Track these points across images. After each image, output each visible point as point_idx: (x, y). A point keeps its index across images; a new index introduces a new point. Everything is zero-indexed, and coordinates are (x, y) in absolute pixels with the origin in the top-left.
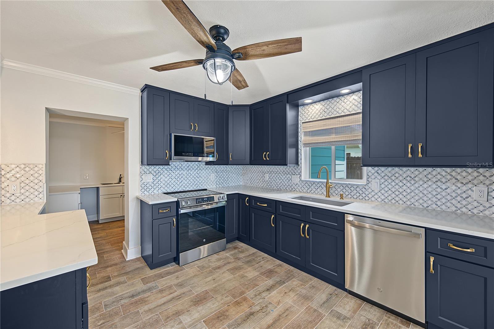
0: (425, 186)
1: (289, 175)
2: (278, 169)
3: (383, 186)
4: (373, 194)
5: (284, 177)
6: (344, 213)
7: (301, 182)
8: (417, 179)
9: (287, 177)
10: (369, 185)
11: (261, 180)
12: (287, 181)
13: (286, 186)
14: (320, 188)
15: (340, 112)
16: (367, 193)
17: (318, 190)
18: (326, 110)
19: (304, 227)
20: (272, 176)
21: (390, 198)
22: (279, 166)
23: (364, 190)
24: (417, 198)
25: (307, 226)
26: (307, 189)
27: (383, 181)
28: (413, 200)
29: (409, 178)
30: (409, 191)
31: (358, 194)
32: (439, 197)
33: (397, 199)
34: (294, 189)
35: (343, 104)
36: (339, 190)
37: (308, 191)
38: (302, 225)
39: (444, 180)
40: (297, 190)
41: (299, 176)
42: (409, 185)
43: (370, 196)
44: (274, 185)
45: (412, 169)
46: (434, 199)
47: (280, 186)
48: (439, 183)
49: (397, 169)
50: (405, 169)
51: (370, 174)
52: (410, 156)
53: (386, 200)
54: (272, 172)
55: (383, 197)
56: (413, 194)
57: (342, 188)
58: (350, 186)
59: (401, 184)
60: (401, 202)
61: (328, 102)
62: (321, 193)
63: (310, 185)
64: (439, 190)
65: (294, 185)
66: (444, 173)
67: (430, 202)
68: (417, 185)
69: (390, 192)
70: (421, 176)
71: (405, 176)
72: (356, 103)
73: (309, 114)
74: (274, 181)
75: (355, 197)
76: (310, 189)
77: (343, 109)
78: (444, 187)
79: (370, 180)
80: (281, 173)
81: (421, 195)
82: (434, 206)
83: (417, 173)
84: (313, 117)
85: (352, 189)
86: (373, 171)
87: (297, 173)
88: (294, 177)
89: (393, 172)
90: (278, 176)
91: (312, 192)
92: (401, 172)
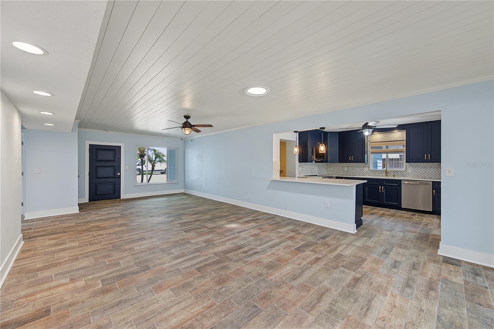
0: (430, 170)
1: (361, 168)
2: (354, 165)
3: (413, 171)
4: (408, 174)
5: (358, 169)
6: (401, 180)
7: (369, 171)
8: (427, 167)
9: (360, 169)
10: (407, 171)
11: (341, 171)
12: (360, 170)
13: (359, 173)
14: (381, 173)
15: (392, 139)
16: (406, 174)
17: (380, 174)
18: (384, 138)
19: (381, 188)
20: (350, 168)
21: (416, 175)
22: (355, 163)
23: (404, 173)
24: (427, 174)
25: (383, 187)
26: (373, 174)
27: (413, 168)
28: (425, 176)
29: (424, 167)
30: (424, 172)
31: (401, 175)
32: (435, 173)
33: (419, 175)
34: (365, 175)
35: (393, 136)
36: (392, 173)
37: (374, 175)
38: (380, 187)
39: (437, 167)
40: (367, 175)
41: (368, 168)
42: (424, 170)
43: (407, 175)
44: (351, 173)
45: (425, 163)
46: (434, 175)
47: (355, 173)
48: (435, 169)
49: (419, 163)
50: (422, 163)
51: (407, 166)
52: (426, 159)
53: (414, 176)
54: (350, 167)
55: (413, 175)
56: (425, 173)
57: (393, 172)
58: (397, 172)
59: (420, 169)
60: (421, 176)
61: (385, 134)
62: (381, 175)
63: (375, 172)
64: (435, 171)
65: (365, 173)
66: (437, 165)
67: (432, 176)
68: (427, 170)
69: (416, 173)
70: (428, 166)
71: (422, 166)
72: (400, 136)
73: (374, 138)
74: (351, 171)
75: (400, 176)
76: (375, 174)
77: (393, 138)
78: (437, 170)
79: (407, 168)
80: (356, 167)
81: (429, 173)
82: (434, 177)
83: (427, 165)
84: (377, 140)
85: (398, 173)
86: (408, 165)
87: (367, 167)
88: (365, 169)
89: (417, 165)
90: (354, 168)
91: (376, 175)
92: (421, 165)
